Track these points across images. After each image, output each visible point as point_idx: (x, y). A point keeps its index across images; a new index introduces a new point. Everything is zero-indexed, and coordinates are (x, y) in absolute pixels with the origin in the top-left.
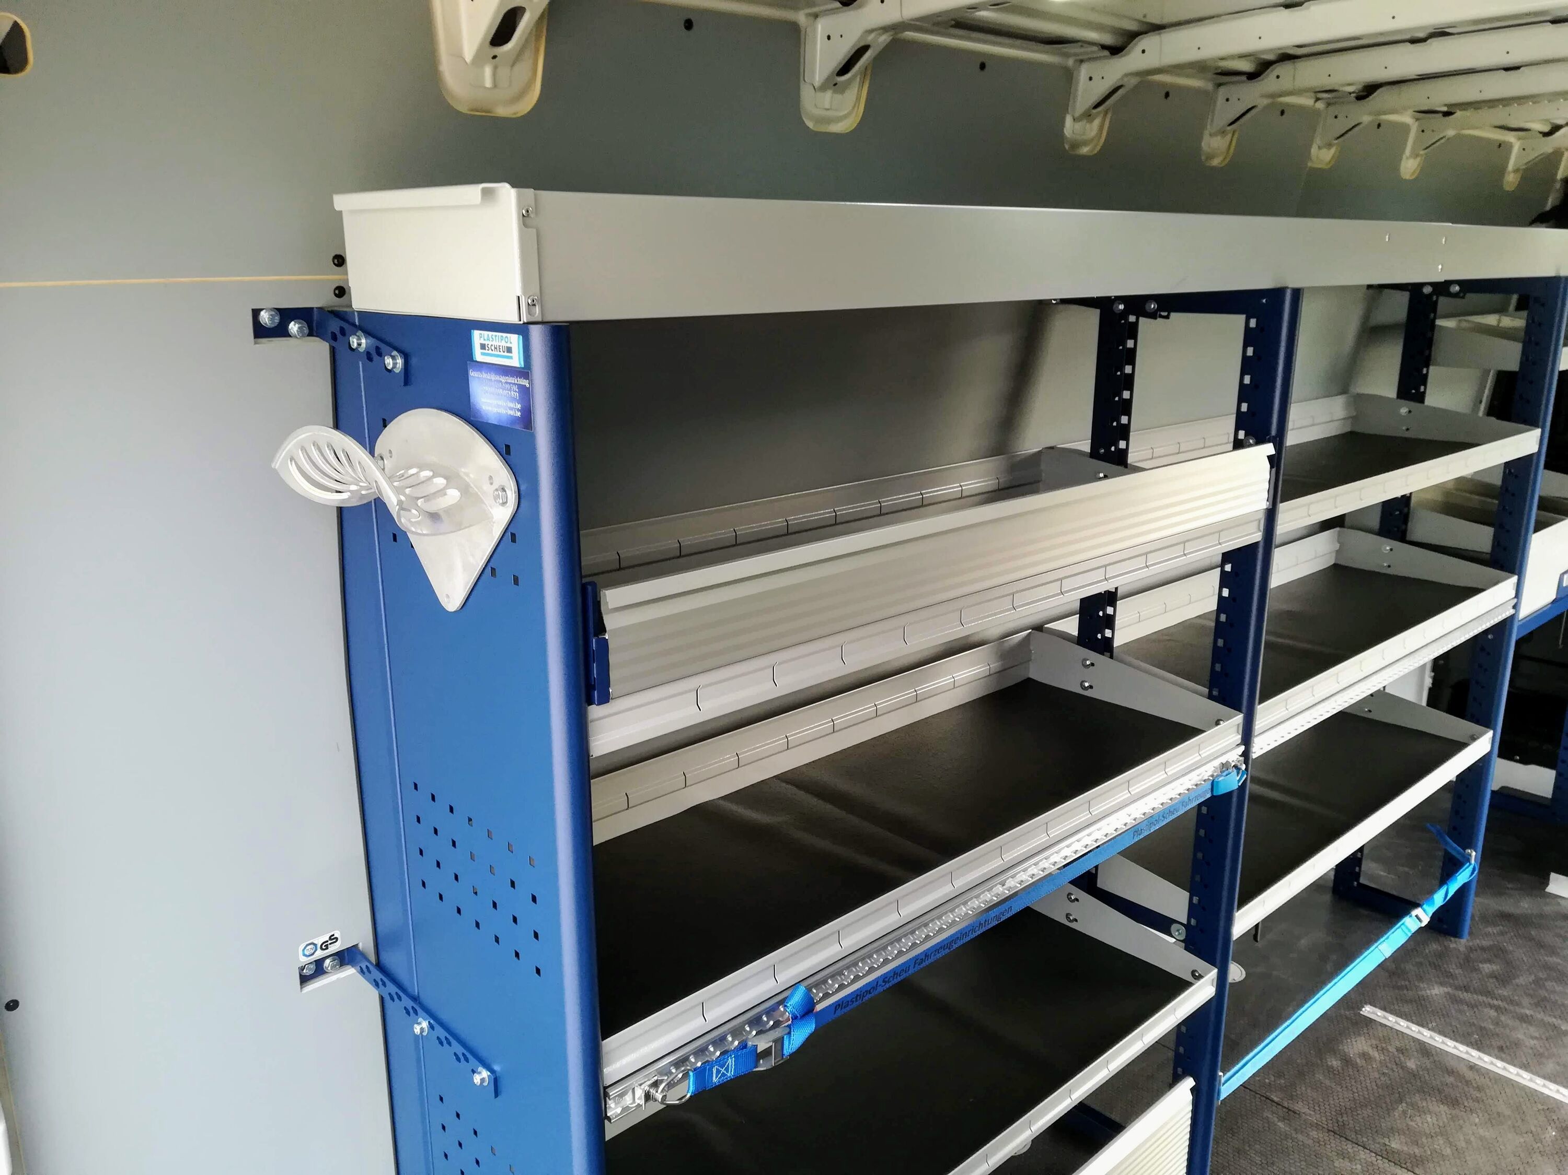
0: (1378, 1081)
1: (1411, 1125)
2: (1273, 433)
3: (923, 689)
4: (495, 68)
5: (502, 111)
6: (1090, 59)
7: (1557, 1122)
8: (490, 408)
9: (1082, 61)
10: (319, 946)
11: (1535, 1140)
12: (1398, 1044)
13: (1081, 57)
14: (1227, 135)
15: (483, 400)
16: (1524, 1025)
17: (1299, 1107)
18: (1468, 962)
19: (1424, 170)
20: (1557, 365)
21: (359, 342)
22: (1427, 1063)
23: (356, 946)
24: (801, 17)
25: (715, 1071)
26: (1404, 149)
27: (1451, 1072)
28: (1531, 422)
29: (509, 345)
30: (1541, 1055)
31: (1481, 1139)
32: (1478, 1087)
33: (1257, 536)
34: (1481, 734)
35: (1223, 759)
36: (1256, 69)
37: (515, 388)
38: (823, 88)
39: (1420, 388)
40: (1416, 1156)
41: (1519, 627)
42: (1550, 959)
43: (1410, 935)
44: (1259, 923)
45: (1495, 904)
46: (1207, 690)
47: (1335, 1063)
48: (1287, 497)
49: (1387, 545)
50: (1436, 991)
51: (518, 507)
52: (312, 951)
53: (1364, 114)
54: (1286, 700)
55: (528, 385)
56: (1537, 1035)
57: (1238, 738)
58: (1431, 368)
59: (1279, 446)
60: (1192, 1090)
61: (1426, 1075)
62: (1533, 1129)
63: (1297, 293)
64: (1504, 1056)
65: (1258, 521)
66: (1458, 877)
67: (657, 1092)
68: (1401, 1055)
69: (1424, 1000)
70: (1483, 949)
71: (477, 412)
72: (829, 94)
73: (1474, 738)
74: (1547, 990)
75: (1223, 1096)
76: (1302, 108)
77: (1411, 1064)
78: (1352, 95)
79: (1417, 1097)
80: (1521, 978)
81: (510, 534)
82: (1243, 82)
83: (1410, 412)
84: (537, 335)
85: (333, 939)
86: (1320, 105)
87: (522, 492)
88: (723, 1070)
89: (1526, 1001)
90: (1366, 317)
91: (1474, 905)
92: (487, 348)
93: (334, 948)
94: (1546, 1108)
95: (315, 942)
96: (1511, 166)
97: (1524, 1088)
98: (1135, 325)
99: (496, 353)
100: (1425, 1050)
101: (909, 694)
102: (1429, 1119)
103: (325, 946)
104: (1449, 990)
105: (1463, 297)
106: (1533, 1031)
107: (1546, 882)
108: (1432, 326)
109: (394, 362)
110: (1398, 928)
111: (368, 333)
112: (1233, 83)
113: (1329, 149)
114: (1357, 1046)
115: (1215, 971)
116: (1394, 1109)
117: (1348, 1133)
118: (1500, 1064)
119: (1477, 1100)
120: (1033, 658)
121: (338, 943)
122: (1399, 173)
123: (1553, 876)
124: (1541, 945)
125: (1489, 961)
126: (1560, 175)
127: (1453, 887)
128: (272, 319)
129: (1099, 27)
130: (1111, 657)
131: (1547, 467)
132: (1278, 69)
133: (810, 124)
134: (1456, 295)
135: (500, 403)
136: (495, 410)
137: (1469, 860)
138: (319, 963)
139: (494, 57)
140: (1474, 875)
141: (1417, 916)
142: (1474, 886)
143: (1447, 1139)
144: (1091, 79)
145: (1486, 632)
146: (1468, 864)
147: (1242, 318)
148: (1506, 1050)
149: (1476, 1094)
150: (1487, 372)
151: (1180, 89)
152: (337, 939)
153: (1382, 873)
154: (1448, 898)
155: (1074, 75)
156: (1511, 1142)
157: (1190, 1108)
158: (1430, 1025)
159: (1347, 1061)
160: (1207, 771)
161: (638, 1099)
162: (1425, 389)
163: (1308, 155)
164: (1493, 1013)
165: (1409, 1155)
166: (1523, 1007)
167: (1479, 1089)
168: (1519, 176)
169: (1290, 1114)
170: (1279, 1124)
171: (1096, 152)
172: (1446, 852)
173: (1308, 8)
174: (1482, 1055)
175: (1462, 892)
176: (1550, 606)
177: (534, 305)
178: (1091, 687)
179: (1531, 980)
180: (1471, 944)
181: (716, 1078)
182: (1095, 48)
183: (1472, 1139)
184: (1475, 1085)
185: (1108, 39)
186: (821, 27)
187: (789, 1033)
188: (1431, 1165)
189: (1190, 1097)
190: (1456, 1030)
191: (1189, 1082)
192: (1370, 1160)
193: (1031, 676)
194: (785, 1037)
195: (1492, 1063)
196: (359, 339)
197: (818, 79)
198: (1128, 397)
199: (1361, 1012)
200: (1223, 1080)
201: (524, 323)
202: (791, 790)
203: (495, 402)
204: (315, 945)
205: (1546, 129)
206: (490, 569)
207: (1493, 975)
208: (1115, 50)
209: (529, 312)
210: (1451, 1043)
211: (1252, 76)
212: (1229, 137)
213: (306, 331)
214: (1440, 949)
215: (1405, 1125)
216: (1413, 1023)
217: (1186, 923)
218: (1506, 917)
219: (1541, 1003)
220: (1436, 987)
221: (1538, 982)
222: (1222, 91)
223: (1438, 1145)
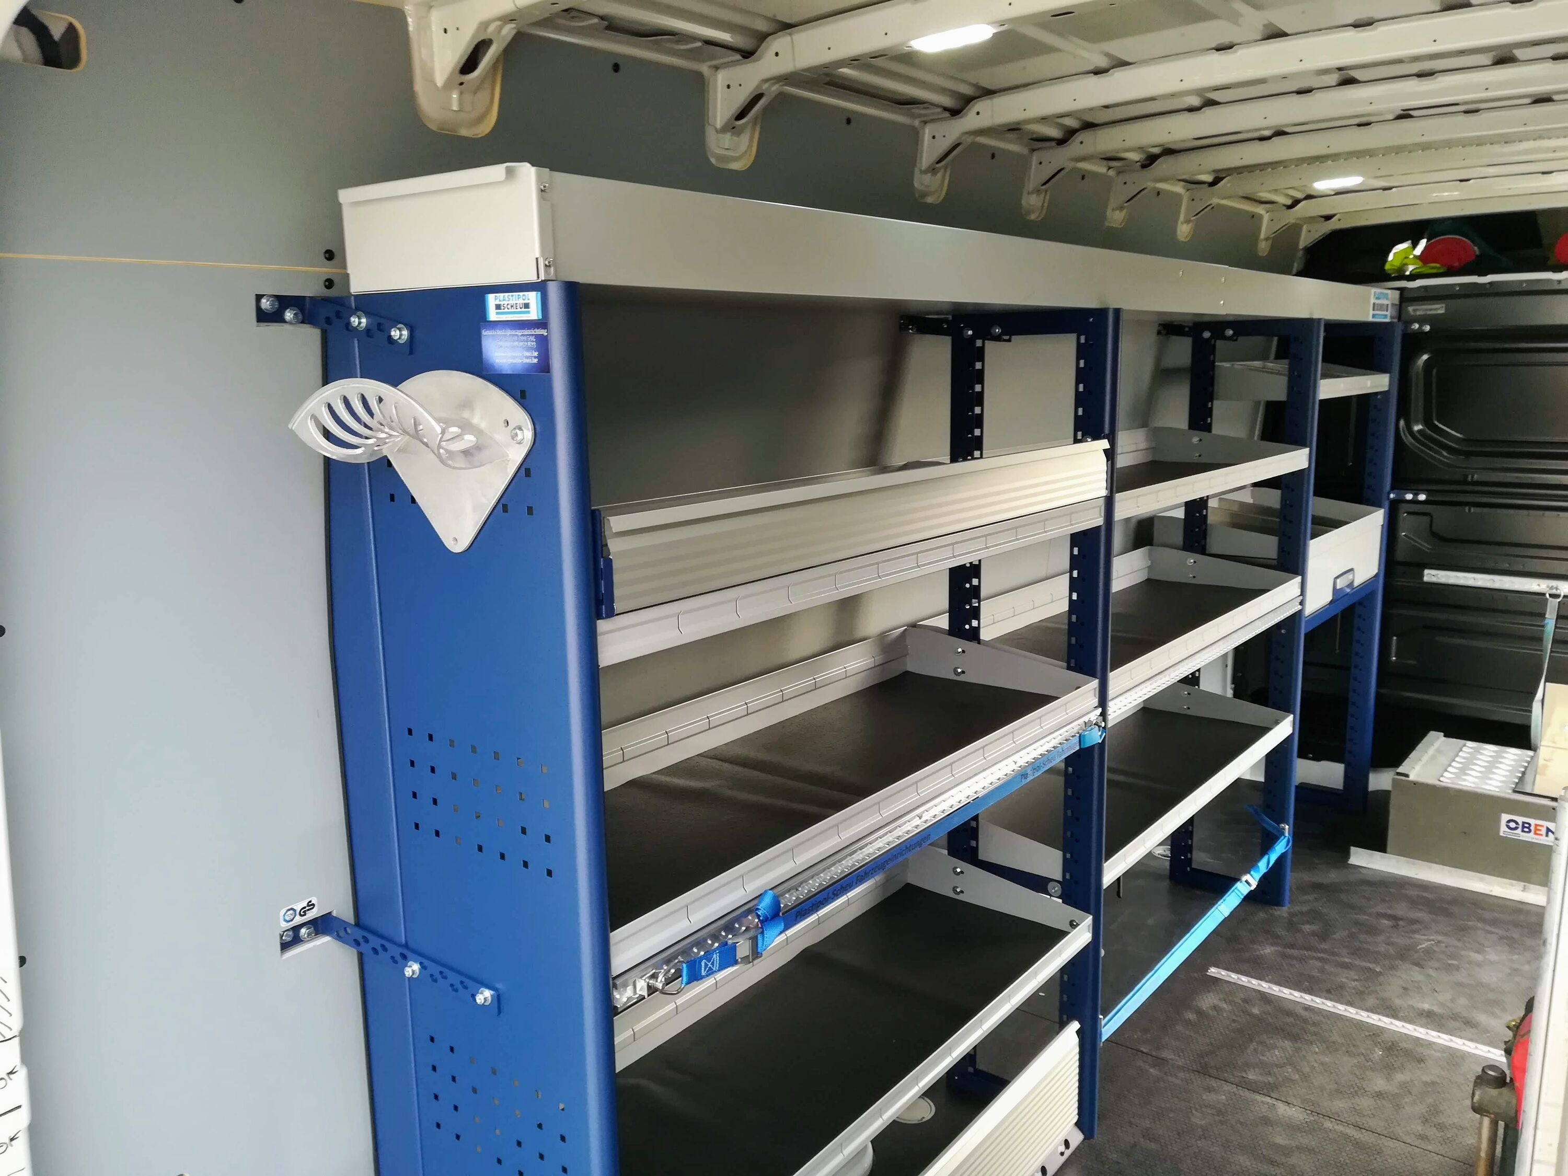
0: (1230, 1027)
1: (1263, 1060)
2: (1107, 431)
3: (821, 677)
4: (461, 93)
5: (464, 132)
6: (932, 121)
7: (1382, 1044)
8: (505, 361)
9: (925, 122)
10: (298, 912)
11: (1366, 1060)
12: (1242, 996)
13: (925, 119)
14: (1041, 193)
15: (496, 354)
16: (1346, 971)
17: (1166, 1054)
18: (1292, 925)
19: (1195, 233)
20: (1317, 395)
21: (359, 321)
22: (1269, 1008)
23: (330, 913)
24: (705, 69)
25: (703, 964)
26: (1179, 216)
27: (1289, 1013)
28: (1298, 442)
29: (526, 301)
30: (1362, 993)
31: (1322, 1064)
32: (1314, 1023)
33: (1099, 521)
34: (1284, 718)
35: (1086, 719)
36: (1064, 135)
37: (533, 338)
38: (724, 130)
39: (1207, 420)
40: (1270, 1083)
41: (1306, 622)
42: (1358, 916)
43: (1242, 897)
44: (1120, 877)
45: (1307, 877)
46: (1066, 664)
47: (1191, 1016)
48: (1120, 490)
49: (1191, 559)
50: (1269, 951)
51: (533, 445)
52: (292, 917)
53: (1148, 180)
54: (1131, 670)
55: (546, 334)
56: (1356, 977)
57: (1095, 701)
58: (1215, 402)
59: (1112, 443)
60: (1078, 1032)
61: (1269, 1018)
62: (1364, 1052)
63: (1117, 312)
64: (1332, 997)
65: (1098, 509)
66: (1276, 848)
67: (657, 981)
68: (1246, 1005)
69: (1259, 958)
70: (1302, 913)
71: (491, 366)
72: (728, 136)
73: (1277, 723)
74: (1360, 941)
75: (1104, 1039)
76: (1095, 175)
77: (1256, 1011)
78: (1138, 163)
79: (1264, 1037)
80: (1338, 934)
81: (525, 470)
82: (1051, 148)
83: (1200, 440)
84: (554, 292)
85: (311, 905)
86: (1111, 173)
87: (537, 432)
88: (710, 965)
89: (1344, 952)
90: (1158, 359)
91: (1291, 878)
92: (503, 308)
93: (311, 915)
94: (1371, 1034)
95: (295, 908)
96: (1262, 236)
97: (1351, 1020)
98: (981, 350)
99: (513, 310)
100: (1265, 998)
101: (808, 682)
102: (1277, 1053)
103: (303, 912)
104: (1279, 949)
105: (1236, 340)
106: (1353, 974)
107: (1347, 855)
108: (1213, 367)
109: (400, 334)
110: (1233, 892)
111: (367, 314)
112: (1046, 148)
113: (1122, 210)
114: (1207, 1001)
115: (1091, 917)
116: (1246, 1048)
117: (1211, 1071)
118: (1329, 1003)
119: (1315, 1034)
120: (909, 652)
121: (315, 910)
122: (1176, 235)
123: (1353, 849)
124: (1352, 907)
125: (1308, 923)
126: (1302, 245)
127: (1273, 856)
128: (272, 305)
129: (944, 91)
130: (979, 643)
131: (1316, 494)
132: (1080, 137)
133: (713, 160)
134: (1230, 338)
135: (515, 354)
136: (510, 361)
137: (1283, 834)
138: (296, 929)
139: (461, 84)
140: (1289, 847)
141: (1247, 881)
142: (1290, 856)
143: (1295, 1067)
144: (934, 137)
145: (1278, 626)
146: (1283, 837)
147: (1072, 337)
148: (1333, 993)
149: (1312, 1029)
150: (1258, 403)
151: (1004, 151)
152: (313, 905)
153: (1209, 860)
154: (1270, 866)
155: (921, 132)
156: (1347, 1064)
157: (1077, 1050)
158: (1267, 978)
159: (1200, 1013)
160: (1075, 727)
161: (640, 990)
162: (1211, 420)
163: (1103, 216)
164: (1318, 964)
165: (1265, 1083)
166: (1343, 957)
167: (1314, 1024)
168: (1270, 242)
169: (1160, 1062)
170: (1151, 1070)
171: (939, 202)
172: (1264, 829)
173: (1112, 75)
174: (1314, 998)
175: (1281, 859)
176: (1328, 606)
177: (550, 266)
178: (963, 672)
179: (1345, 934)
180: (1292, 910)
181: (705, 970)
182: (939, 110)
183: (1316, 1065)
184: (1311, 1022)
185: (947, 101)
186: (721, 78)
187: (762, 933)
188: (1284, 1089)
189: (1076, 1040)
190: (1289, 980)
191: (1075, 1025)
192: (1232, 1091)
193: (910, 668)
194: (759, 936)
195: (1323, 1003)
196: (359, 318)
197: (719, 125)
198: (980, 412)
199: (1208, 974)
200: (1103, 1022)
201: (542, 281)
202: (716, 764)
203: (510, 354)
204: (294, 910)
205: (1289, 202)
206: (503, 505)
207: (1314, 934)
208: (955, 113)
209: (546, 272)
210: (1286, 991)
211: (1061, 142)
212: (1042, 196)
213: (300, 317)
214: (1266, 916)
215: (1258, 1060)
216: (1252, 977)
217: (1061, 880)
218: (1317, 887)
219: (1356, 952)
220: (1267, 947)
221: (1352, 936)
222: (1036, 154)
223: (1287, 1073)
